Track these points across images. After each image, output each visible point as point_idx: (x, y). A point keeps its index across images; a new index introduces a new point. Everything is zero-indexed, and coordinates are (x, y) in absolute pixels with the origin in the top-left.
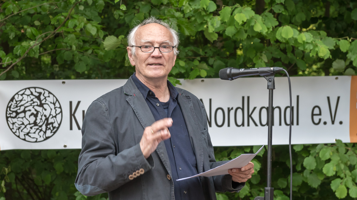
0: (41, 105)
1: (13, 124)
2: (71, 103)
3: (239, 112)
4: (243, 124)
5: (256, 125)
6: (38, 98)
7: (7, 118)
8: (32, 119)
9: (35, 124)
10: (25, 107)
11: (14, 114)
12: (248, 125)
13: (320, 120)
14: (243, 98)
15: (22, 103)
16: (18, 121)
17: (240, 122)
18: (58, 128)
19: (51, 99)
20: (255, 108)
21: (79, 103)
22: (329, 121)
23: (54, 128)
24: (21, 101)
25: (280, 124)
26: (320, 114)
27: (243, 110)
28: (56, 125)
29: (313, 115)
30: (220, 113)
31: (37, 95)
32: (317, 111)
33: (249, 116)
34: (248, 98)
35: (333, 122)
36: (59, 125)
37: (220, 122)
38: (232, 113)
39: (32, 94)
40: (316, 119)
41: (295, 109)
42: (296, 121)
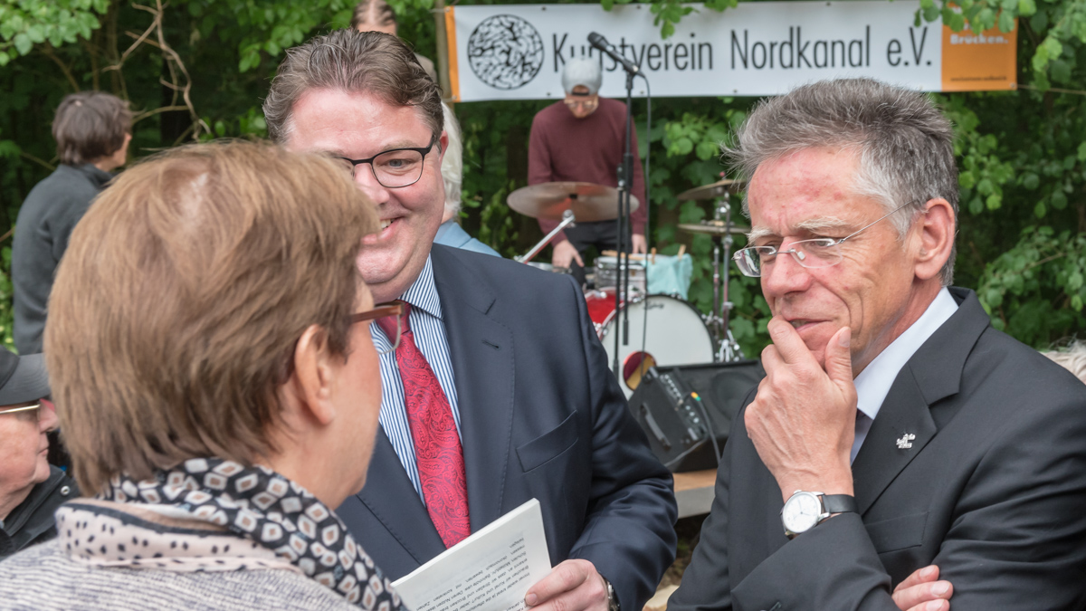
0: (515, 39)
1: (478, 64)
2: (555, 37)
3: (786, 48)
4: (791, 65)
5: (809, 65)
6: (510, 29)
7: (470, 57)
8: (503, 58)
9: (508, 64)
10: (494, 42)
11: (479, 52)
12: (799, 65)
13: (899, 60)
14: (791, 29)
15: (489, 36)
16: (484, 61)
17: (786, 62)
18: (538, 70)
19: (527, 31)
20: (807, 44)
21: (565, 36)
22: (912, 60)
23: (533, 69)
24: (487, 33)
25: (843, 64)
26: (899, 51)
27: (791, 44)
28: (535, 65)
29: (889, 52)
30: (759, 50)
31: (508, 25)
32: (894, 47)
33: (800, 54)
34: (799, 29)
35: (918, 62)
36: (540, 65)
37: (759, 61)
38: (776, 49)
39: (501, 24)
40: (894, 58)
41: (865, 44)
42: (865, 60)
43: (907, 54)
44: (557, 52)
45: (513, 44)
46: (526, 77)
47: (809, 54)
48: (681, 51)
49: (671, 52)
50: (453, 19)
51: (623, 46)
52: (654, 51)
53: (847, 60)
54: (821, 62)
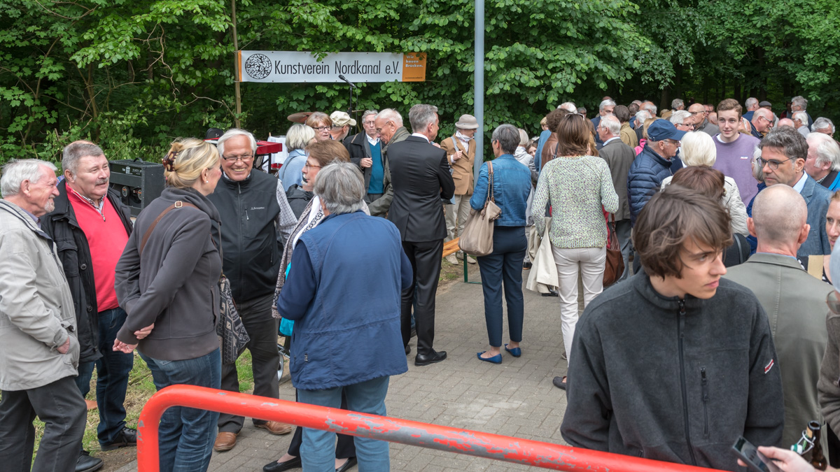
0: (262, 62)
1: (249, 70)
2: (276, 62)
3: (353, 67)
4: (355, 73)
5: (361, 73)
6: (261, 59)
7: (246, 68)
8: (258, 68)
9: (259, 71)
10: (254, 63)
12: (357, 73)
14: (355, 61)
16: (251, 69)
17: (353, 72)
18: (270, 73)
19: (267, 59)
20: (360, 66)
21: (279, 61)
22: (393, 72)
23: (268, 72)
24: (252, 60)
25: (372, 73)
26: (390, 69)
27: (355, 66)
29: (386, 69)
30: (344, 68)
31: (260, 57)
32: (388, 68)
33: (358, 69)
34: (357, 61)
35: (395, 73)
36: (270, 71)
37: (344, 71)
38: (350, 67)
39: (258, 57)
40: (388, 71)
41: (379, 67)
42: (378, 72)
43: (392, 70)
44: (276, 67)
45: (261, 64)
46: (265, 75)
47: (361, 69)
48: (319, 67)
49: (315, 67)
50: (241, 56)
51: (299, 65)
52: (310, 67)
53: (373, 71)
54: (364, 72)
